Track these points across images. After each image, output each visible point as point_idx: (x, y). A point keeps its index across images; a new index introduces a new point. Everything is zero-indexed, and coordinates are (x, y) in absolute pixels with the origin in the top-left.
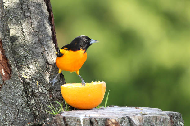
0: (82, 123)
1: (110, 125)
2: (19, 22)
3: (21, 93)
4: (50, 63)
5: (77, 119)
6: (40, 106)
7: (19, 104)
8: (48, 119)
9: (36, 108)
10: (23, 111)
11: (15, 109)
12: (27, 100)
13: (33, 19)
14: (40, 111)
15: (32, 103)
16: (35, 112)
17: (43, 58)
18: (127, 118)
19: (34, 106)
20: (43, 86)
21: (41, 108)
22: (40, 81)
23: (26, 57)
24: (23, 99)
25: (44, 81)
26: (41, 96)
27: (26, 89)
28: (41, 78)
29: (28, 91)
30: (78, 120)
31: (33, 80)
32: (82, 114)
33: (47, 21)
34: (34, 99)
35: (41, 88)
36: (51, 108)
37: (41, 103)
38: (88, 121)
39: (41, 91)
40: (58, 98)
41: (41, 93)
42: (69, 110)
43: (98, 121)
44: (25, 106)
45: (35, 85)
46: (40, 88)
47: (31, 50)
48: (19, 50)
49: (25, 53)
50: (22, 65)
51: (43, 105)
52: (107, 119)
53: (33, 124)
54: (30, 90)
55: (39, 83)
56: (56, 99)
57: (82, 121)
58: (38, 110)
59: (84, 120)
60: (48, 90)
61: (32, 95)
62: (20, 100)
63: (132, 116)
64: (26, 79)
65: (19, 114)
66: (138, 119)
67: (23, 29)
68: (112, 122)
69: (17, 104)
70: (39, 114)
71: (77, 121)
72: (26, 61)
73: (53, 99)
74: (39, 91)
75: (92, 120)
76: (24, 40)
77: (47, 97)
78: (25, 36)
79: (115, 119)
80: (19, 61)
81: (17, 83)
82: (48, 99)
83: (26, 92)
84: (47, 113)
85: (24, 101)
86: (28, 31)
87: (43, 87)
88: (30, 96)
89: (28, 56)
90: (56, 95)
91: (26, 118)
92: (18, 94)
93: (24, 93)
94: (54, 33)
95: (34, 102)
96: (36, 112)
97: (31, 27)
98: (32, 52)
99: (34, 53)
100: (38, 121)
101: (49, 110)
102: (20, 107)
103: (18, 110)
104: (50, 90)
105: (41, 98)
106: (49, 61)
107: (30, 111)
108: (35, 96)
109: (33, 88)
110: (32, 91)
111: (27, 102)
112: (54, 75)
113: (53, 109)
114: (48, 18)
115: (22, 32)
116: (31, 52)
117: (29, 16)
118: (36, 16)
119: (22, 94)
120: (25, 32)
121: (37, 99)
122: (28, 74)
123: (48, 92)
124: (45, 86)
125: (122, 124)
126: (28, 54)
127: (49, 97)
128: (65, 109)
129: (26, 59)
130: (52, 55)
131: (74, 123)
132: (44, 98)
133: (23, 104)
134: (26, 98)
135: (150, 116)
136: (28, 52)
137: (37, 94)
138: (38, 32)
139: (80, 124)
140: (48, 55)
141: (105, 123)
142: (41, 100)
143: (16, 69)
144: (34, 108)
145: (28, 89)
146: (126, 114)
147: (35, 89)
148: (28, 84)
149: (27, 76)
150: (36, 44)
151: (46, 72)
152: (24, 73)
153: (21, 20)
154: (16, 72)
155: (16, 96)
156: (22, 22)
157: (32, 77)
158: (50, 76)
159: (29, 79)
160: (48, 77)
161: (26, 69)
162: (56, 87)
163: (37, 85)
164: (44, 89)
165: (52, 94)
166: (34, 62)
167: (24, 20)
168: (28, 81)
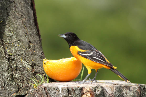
0: (61, 92)
1: (86, 93)
2: (5, 7)
3: (7, 68)
5: (56, 88)
6: (24, 79)
7: (5, 78)
8: (31, 90)
9: (21, 80)
10: (9, 83)
11: (2, 81)
12: (12, 74)
13: (17, 4)
14: (24, 84)
15: (16, 76)
16: (19, 84)
17: (26, 38)
18: (100, 87)
19: (19, 79)
20: (26, 61)
21: (25, 81)
22: (24, 57)
23: (11, 36)
24: (9, 73)
25: (27, 57)
27: (11, 64)
28: (25, 55)
29: (13, 66)
30: (58, 89)
31: (17, 56)
32: (61, 84)
33: (29, 7)
34: (18, 73)
35: (25, 64)
36: (34, 81)
37: (25, 76)
38: (66, 90)
39: (25, 66)
40: (40, 72)
41: (25, 68)
42: (50, 82)
43: (75, 90)
44: (10, 79)
45: (19, 60)
46: (23, 64)
47: (16, 31)
48: (5, 31)
49: (11, 34)
50: (8, 44)
51: (27, 78)
52: (83, 87)
53: (18, 94)
54: (15, 65)
55: (22, 59)
56: (38, 73)
57: (61, 89)
58: (22, 83)
59: (62, 89)
60: (30, 64)
61: (16, 70)
62: (6, 74)
63: (104, 85)
64: (11, 55)
65: (6, 86)
66: (110, 88)
67: (8, 13)
68: (87, 90)
69: (4, 77)
70: (23, 86)
71: (56, 90)
72: (11, 40)
73: (36, 73)
74: (23, 66)
75: (70, 89)
76: (10, 22)
77: (30, 71)
78: (9, 19)
79: (90, 88)
80: (5, 40)
81: (4, 60)
82: (31, 73)
83: (11, 67)
84: (30, 85)
85: (10, 75)
86: (13, 14)
87: (26, 63)
89: (13, 36)
90: (38, 69)
91: (11, 90)
92: (5, 69)
93: (9, 67)
94: (36, 18)
95: (18, 76)
96: (21, 84)
97: (15, 11)
98: (17, 32)
99: (18, 34)
100: (22, 92)
101: (32, 82)
102: (6, 80)
103: (4, 83)
104: (33, 65)
105: (25, 72)
106: (31, 41)
107: (15, 83)
108: (20, 70)
110: (17, 66)
111: (12, 76)
112: (36, 53)
113: (36, 81)
114: (30, 4)
115: (7, 15)
116: (16, 32)
117: (14, 1)
118: (20, 2)
119: (8, 69)
120: (10, 15)
121: (21, 73)
122: (13, 51)
123: (31, 67)
124: (28, 61)
125: (96, 92)
126: (13, 35)
127: (32, 71)
128: (46, 82)
129: (11, 38)
130: (35, 36)
131: (54, 92)
132: (27, 72)
133: (8, 77)
134: (11, 72)
135: (120, 86)
136: (13, 32)
137: (22, 68)
138: (22, 15)
139: (59, 92)
140: (30, 35)
141: (81, 91)
142: (25, 74)
143: (3, 47)
144: (19, 81)
145: (13, 64)
147: (19, 64)
148: (13, 60)
149: (12, 53)
150: (20, 26)
151: (29, 49)
152: (9, 50)
153: (7, 5)
154: (3, 50)
155: (3, 70)
156: (7, 7)
157: (17, 54)
158: (32, 53)
159: (14, 56)
160: (31, 54)
161: (11, 47)
162: (38, 63)
163: (21, 61)
164: (27, 64)
165: (34, 69)
166: (19, 41)
167: (9, 5)
168: (13, 57)
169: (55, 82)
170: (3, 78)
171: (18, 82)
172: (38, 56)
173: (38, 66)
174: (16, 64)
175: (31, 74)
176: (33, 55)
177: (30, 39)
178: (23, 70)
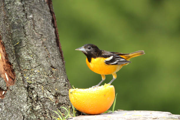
2: (22, 25)
3: (25, 99)
4: (54, 67)
6: (46, 112)
7: (24, 111)
9: (42, 114)
10: (29, 118)
11: (20, 115)
12: (32, 106)
13: (36, 21)
14: (46, 118)
15: (37, 109)
16: (41, 118)
17: (47, 62)
19: (40, 112)
20: (48, 91)
21: (47, 114)
22: (45, 86)
23: (30, 61)
24: (28, 105)
25: (49, 86)
26: (47, 102)
27: (31, 94)
28: (46, 83)
29: (33, 96)
31: (37, 84)
32: (90, 119)
33: (50, 24)
34: (39, 105)
35: (47, 94)
36: (58, 114)
37: (47, 108)
39: (47, 96)
40: (64, 103)
41: (47, 98)
42: (76, 116)
44: (30, 112)
45: (40, 90)
46: (45, 93)
47: (35, 54)
48: (23, 54)
49: (29, 57)
50: (26, 70)
51: (49, 111)
54: (35, 96)
55: (44, 88)
56: (62, 104)
58: (44, 116)
60: (54, 94)
61: (37, 101)
62: (25, 107)
64: (31, 84)
67: (25, 32)
69: (22, 110)
72: (30, 65)
73: (60, 105)
74: (45, 96)
76: (28, 43)
77: (53, 103)
78: (27, 40)
80: (22, 66)
81: (22, 89)
82: (54, 104)
83: (31, 98)
84: (53, 119)
85: (29, 108)
86: (31, 34)
87: (48, 92)
88: (35, 102)
89: (32, 60)
90: (63, 100)
92: (23, 100)
93: (29, 98)
94: (58, 36)
95: (39, 108)
97: (34, 30)
98: (37, 56)
99: (38, 57)
101: (56, 116)
102: (25, 114)
103: (23, 117)
104: (56, 95)
105: (47, 103)
106: (54, 65)
107: (35, 117)
108: (41, 102)
109: (38, 93)
110: (37, 96)
111: (32, 108)
112: (59, 80)
113: (60, 115)
114: (51, 21)
115: (25, 35)
116: (35, 55)
117: (32, 18)
118: (39, 18)
119: (27, 100)
120: (28, 35)
121: (43, 105)
122: (33, 78)
123: (54, 97)
124: (50, 91)
126: (32, 59)
127: (55, 102)
128: (72, 115)
129: (30, 63)
130: (57, 59)
132: (50, 103)
133: (28, 110)
134: (31, 104)
136: (32, 56)
137: (43, 99)
138: (42, 35)
140: (52, 58)
142: (47, 106)
143: (20, 73)
144: (40, 114)
145: (33, 94)
146: (136, 118)
147: (40, 94)
148: (33, 89)
149: (31, 81)
150: (40, 48)
151: (51, 76)
152: (28, 78)
153: (24, 23)
154: (20, 77)
155: (21, 102)
156: (24, 25)
157: (37, 82)
158: (55, 80)
159: (34, 84)
160: (53, 81)
161: (30, 74)
162: (62, 92)
163: (42, 90)
164: (49, 94)
165: (58, 99)
166: (39, 67)
167: (27, 22)
168: (32, 86)
169: (83, 115)
170: (21, 112)
171: (39, 116)
172: (63, 83)
173: (62, 96)
174: (37, 94)
175: (54, 106)
176: (56, 83)
177: (52, 63)
178: (45, 101)
